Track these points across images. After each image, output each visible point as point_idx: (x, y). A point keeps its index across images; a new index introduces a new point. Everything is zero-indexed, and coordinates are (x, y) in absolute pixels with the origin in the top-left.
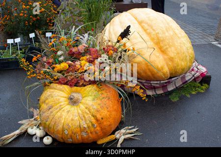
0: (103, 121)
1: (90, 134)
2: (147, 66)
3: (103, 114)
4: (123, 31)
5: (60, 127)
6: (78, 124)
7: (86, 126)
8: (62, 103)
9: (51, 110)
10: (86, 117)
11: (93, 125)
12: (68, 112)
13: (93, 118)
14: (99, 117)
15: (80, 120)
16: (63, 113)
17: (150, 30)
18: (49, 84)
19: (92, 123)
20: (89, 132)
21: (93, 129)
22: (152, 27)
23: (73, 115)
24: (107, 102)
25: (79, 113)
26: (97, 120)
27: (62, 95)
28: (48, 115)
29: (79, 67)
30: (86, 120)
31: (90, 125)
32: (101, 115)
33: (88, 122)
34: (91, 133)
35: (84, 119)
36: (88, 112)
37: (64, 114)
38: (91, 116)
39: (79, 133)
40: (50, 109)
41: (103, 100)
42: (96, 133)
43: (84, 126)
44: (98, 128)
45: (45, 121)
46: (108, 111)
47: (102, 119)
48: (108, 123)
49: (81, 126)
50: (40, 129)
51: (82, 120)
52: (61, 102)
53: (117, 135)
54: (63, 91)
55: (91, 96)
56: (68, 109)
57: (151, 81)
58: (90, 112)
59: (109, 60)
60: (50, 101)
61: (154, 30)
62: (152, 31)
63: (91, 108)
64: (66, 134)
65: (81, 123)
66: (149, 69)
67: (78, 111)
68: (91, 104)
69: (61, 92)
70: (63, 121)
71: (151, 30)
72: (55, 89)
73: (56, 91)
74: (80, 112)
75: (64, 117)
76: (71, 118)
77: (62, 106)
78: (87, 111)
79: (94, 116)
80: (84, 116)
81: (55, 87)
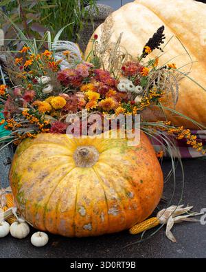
0: (143, 185)
1: (123, 211)
2: (191, 100)
3: (142, 173)
4: (152, 37)
5: (70, 204)
6: (101, 194)
7: (116, 196)
8: (66, 165)
9: (46, 179)
10: (115, 180)
11: (128, 193)
12: (81, 177)
13: (126, 182)
14: (136, 178)
15: (105, 187)
16: (71, 180)
17: (188, 35)
18: (34, 136)
19: (125, 189)
20: (122, 206)
21: (128, 201)
22: (191, 30)
23: (91, 181)
24: (145, 155)
25: (101, 177)
26: (134, 185)
27: (62, 152)
28: (42, 188)
29: (84, 102)
30: (114, 187)
31: (123, 193)
32: (138, 175)
33: (119, 189)
34: (125, 208)
35: (111, 185)
36: (118, 173)
37: (75, 181)
38: (122, 178)
39: (105, 210)
40: (44, 177)
41: (138, 152)
42: (133, 208)
43: (114, 196)
44: (136, 199)
45: (35, 201)
46: (149, 170)
47: (141, 181)
48: (151, 190)
49: (108, 197)
50: (19, 223)
51: (109, 187)
52: (63, 163)
53: (161, 217)
54: (63, 144)
55: (117, 147)
56: (80, 173)
57: (197, 130)
58: (121, 172)
59: (138, 87)
60: (42, 164)
61: (195, 34)
62: (192, 37)
63: (122, 166)
64: (83, 214)
65: (107, 191)
66: (194, 106)
67: (97, 174)
68: (119, 159)
69: (59, 147)
70: (74, 193)
71: (190, 34)
72: (48, 142)
73: (50, 145)
74: (102, 174)
75: (74, 186)
76: (88, 186)
77: (68, 170)
78: (114, 170)
79: (128, 179)
80: (111, 181)
81: (47, 139)
